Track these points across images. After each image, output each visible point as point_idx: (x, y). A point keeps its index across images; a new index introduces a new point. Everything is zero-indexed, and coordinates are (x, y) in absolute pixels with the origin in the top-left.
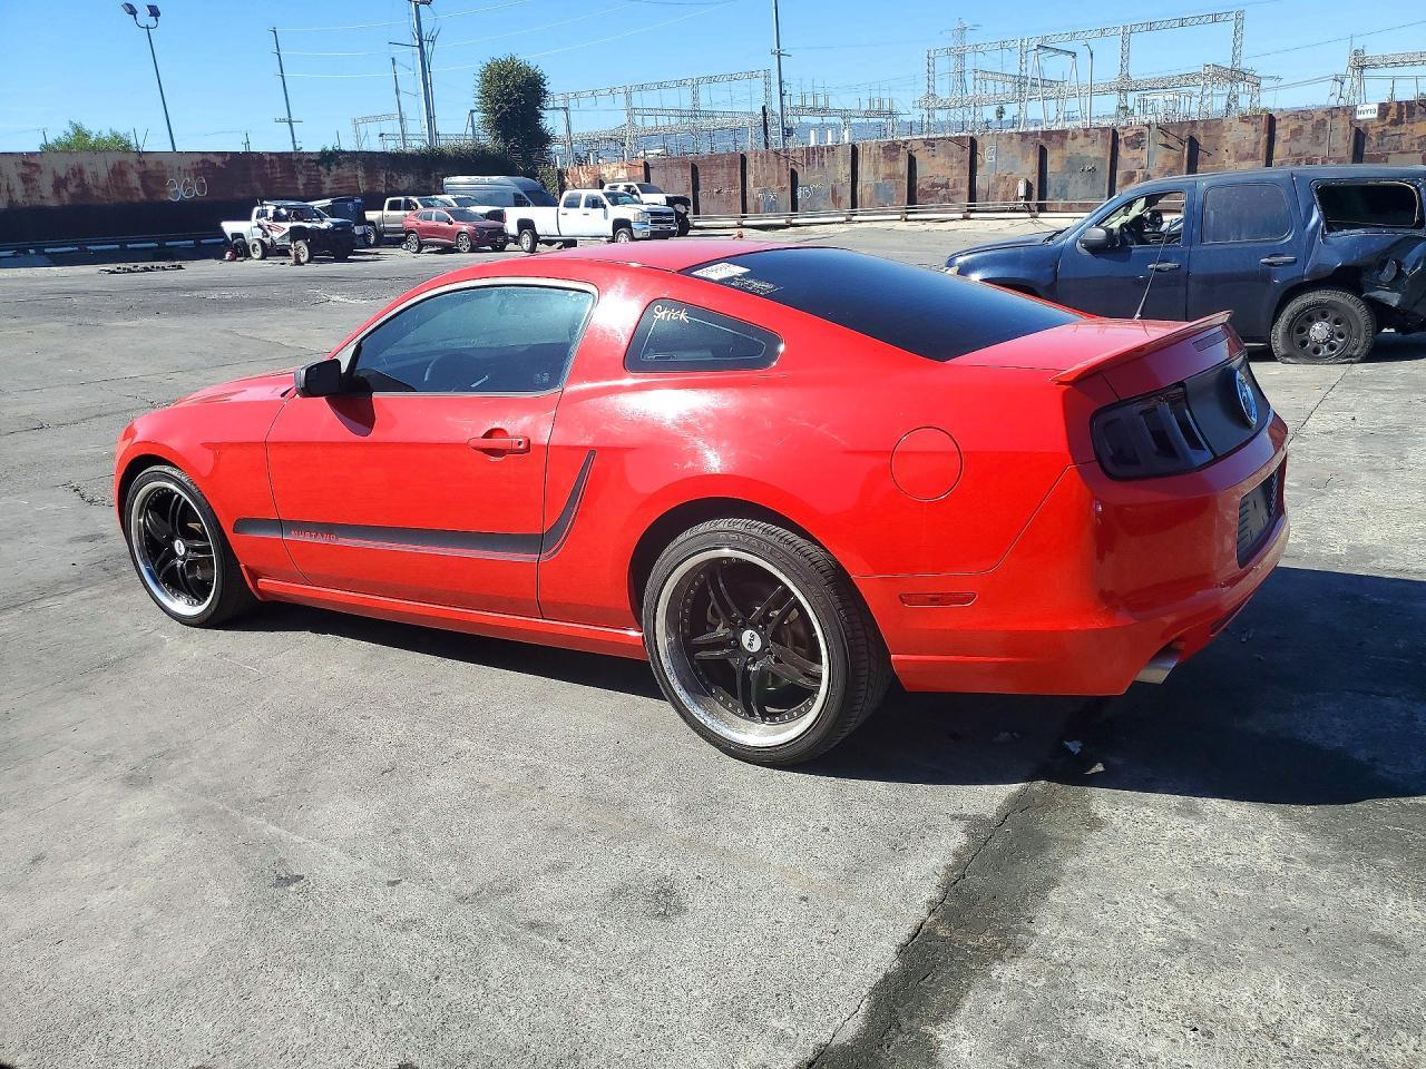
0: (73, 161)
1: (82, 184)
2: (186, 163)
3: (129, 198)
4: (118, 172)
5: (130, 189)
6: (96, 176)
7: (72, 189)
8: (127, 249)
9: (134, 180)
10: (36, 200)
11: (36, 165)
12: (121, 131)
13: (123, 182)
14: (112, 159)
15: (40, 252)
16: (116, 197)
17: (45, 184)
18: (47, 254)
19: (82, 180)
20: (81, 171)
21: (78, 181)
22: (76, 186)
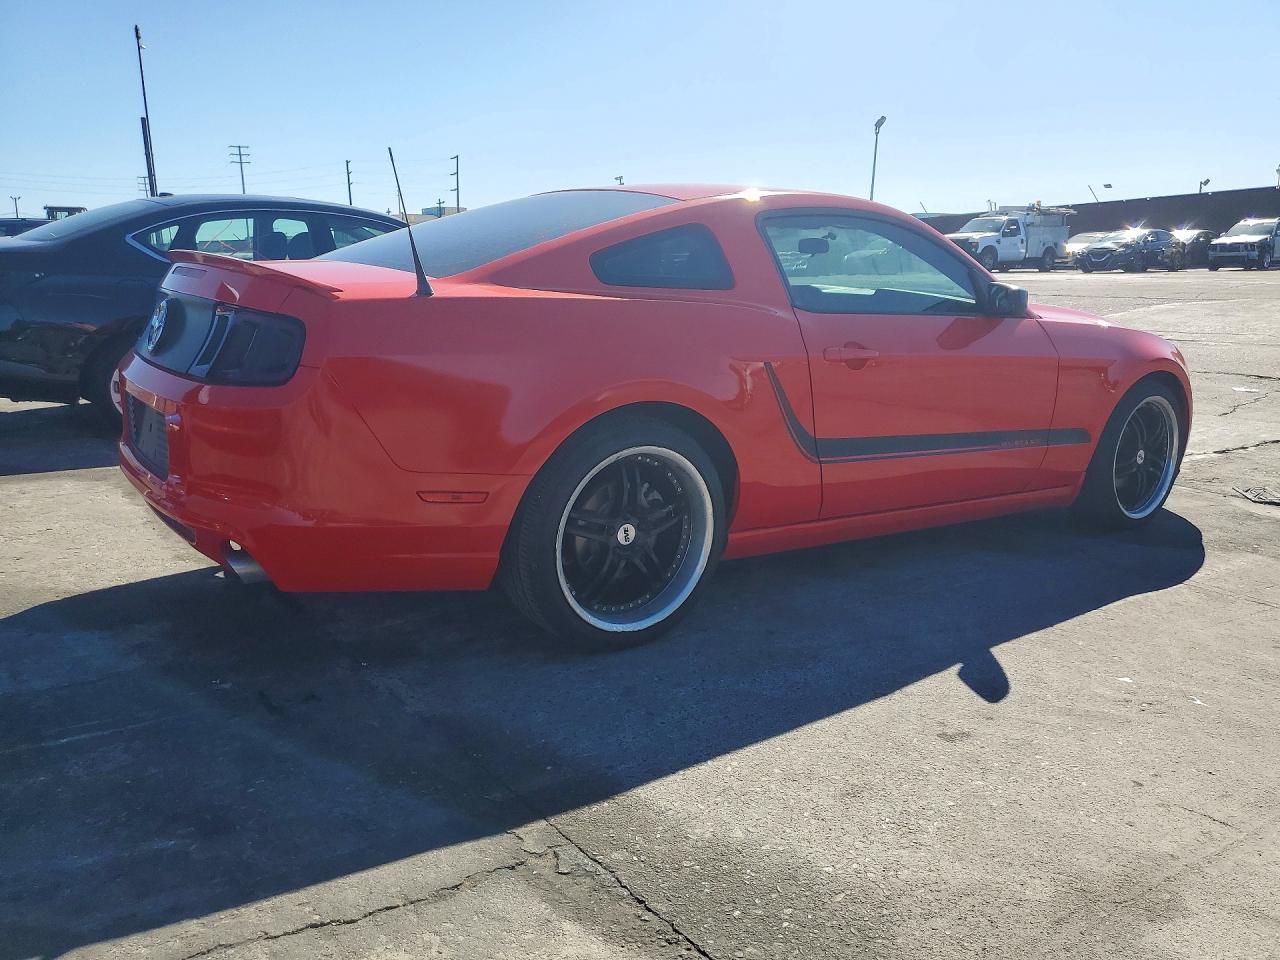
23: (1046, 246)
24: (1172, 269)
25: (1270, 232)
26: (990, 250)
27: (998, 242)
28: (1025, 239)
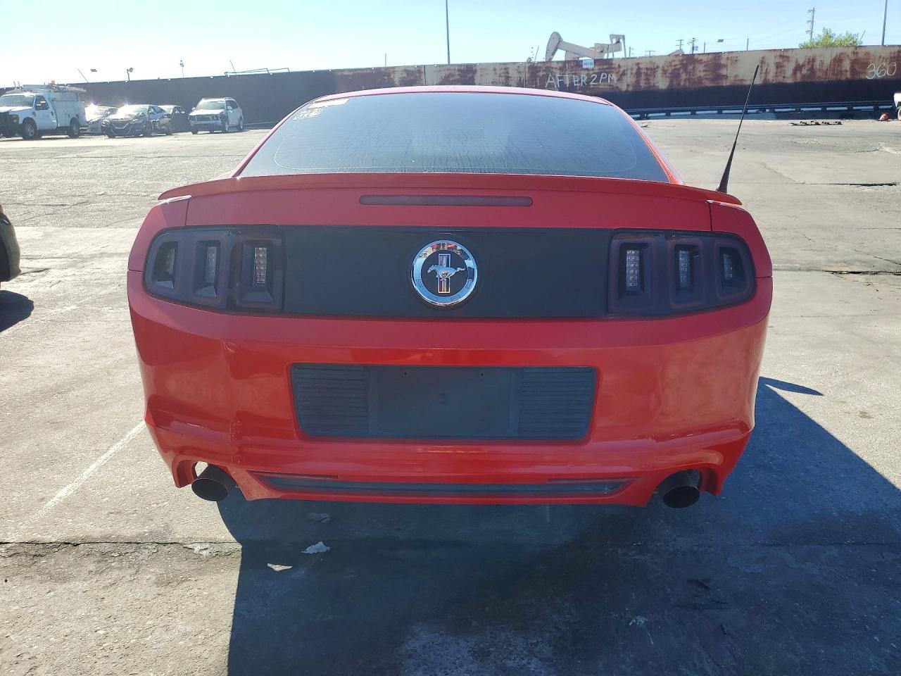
0: (810, 54)
1: (812, 69)
2: (886, 54)
3: (839, 78)
4: (838, 60)
5: (841, 72)
6: (822, 62)
7: (804, 71)
8: (826, 111)
9: (846, 65)
10: (780, 79)
11: (788, 57)
12: (853, 32)
13: (838, 65)
14: (836, 51)
15: (772, 111)
16: (831, 77)
17: (789, 68)
18: (775, 112)
19: (813, 66)
20: (814, 60)
21: (810, 66)
22: (808, 70)
23: (71, 117)
24: (168, 133)
25: (223, 108)
26: (29, 121)
27: (34, 114)
28: (53, 111)
